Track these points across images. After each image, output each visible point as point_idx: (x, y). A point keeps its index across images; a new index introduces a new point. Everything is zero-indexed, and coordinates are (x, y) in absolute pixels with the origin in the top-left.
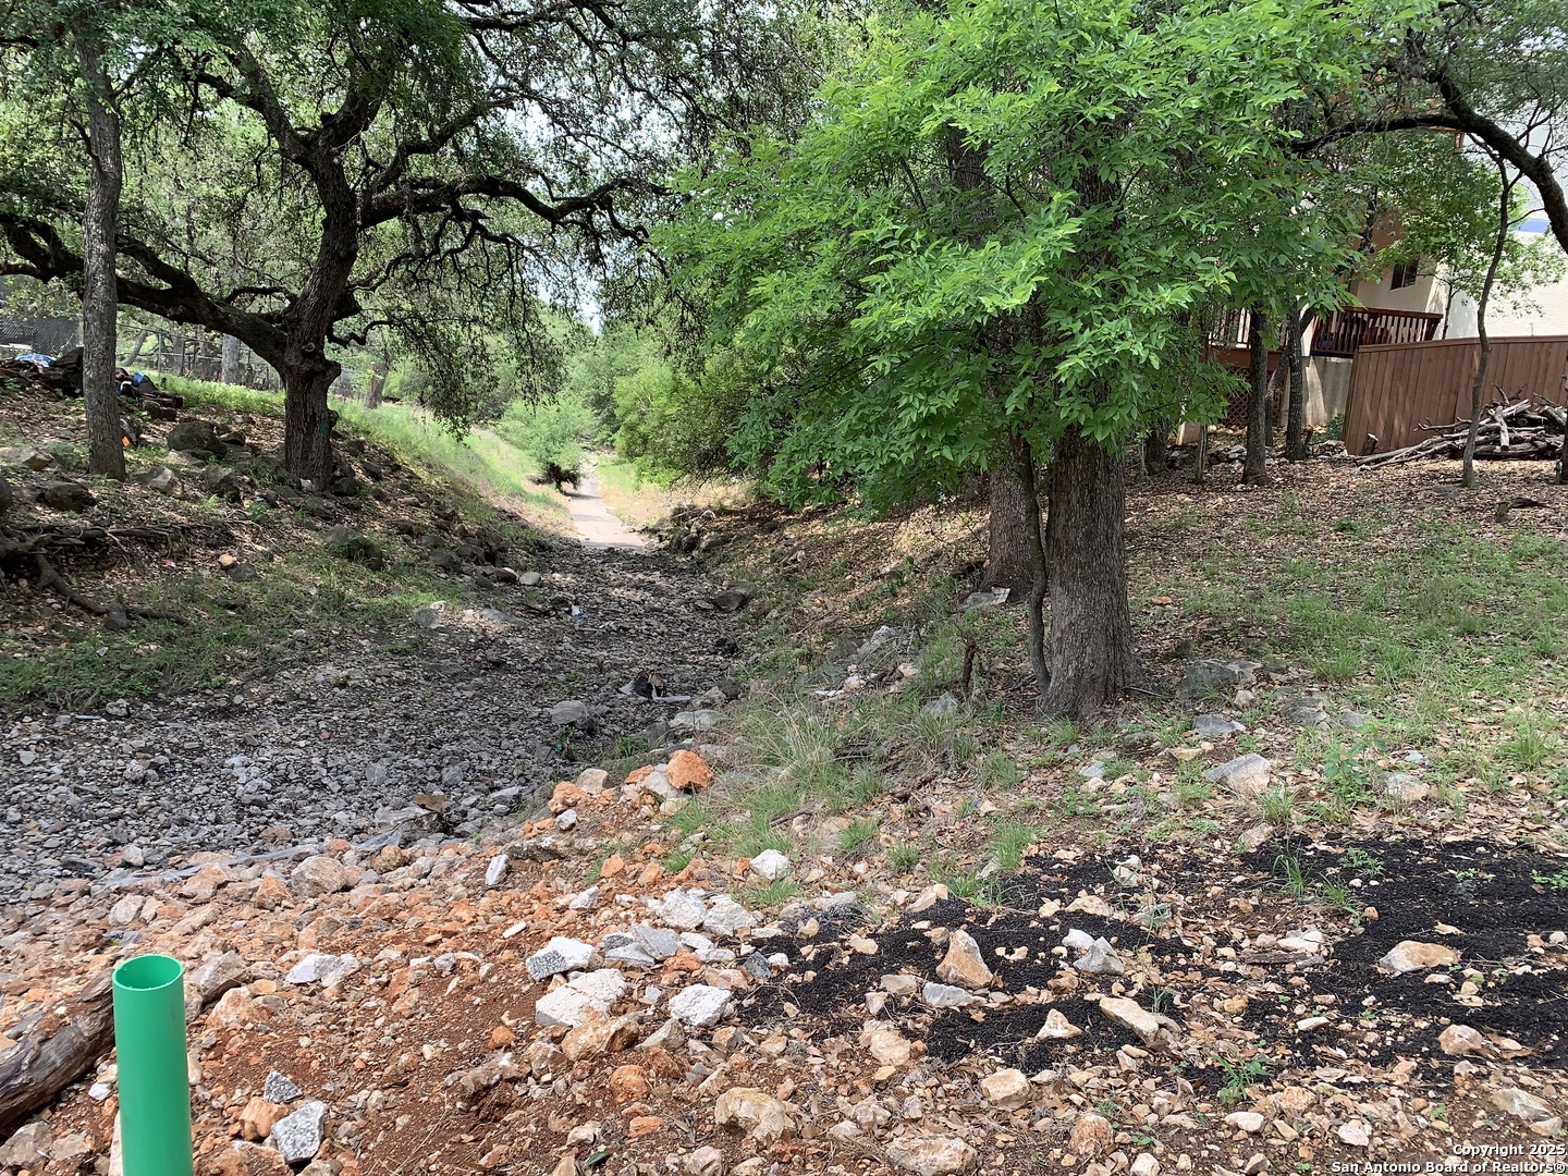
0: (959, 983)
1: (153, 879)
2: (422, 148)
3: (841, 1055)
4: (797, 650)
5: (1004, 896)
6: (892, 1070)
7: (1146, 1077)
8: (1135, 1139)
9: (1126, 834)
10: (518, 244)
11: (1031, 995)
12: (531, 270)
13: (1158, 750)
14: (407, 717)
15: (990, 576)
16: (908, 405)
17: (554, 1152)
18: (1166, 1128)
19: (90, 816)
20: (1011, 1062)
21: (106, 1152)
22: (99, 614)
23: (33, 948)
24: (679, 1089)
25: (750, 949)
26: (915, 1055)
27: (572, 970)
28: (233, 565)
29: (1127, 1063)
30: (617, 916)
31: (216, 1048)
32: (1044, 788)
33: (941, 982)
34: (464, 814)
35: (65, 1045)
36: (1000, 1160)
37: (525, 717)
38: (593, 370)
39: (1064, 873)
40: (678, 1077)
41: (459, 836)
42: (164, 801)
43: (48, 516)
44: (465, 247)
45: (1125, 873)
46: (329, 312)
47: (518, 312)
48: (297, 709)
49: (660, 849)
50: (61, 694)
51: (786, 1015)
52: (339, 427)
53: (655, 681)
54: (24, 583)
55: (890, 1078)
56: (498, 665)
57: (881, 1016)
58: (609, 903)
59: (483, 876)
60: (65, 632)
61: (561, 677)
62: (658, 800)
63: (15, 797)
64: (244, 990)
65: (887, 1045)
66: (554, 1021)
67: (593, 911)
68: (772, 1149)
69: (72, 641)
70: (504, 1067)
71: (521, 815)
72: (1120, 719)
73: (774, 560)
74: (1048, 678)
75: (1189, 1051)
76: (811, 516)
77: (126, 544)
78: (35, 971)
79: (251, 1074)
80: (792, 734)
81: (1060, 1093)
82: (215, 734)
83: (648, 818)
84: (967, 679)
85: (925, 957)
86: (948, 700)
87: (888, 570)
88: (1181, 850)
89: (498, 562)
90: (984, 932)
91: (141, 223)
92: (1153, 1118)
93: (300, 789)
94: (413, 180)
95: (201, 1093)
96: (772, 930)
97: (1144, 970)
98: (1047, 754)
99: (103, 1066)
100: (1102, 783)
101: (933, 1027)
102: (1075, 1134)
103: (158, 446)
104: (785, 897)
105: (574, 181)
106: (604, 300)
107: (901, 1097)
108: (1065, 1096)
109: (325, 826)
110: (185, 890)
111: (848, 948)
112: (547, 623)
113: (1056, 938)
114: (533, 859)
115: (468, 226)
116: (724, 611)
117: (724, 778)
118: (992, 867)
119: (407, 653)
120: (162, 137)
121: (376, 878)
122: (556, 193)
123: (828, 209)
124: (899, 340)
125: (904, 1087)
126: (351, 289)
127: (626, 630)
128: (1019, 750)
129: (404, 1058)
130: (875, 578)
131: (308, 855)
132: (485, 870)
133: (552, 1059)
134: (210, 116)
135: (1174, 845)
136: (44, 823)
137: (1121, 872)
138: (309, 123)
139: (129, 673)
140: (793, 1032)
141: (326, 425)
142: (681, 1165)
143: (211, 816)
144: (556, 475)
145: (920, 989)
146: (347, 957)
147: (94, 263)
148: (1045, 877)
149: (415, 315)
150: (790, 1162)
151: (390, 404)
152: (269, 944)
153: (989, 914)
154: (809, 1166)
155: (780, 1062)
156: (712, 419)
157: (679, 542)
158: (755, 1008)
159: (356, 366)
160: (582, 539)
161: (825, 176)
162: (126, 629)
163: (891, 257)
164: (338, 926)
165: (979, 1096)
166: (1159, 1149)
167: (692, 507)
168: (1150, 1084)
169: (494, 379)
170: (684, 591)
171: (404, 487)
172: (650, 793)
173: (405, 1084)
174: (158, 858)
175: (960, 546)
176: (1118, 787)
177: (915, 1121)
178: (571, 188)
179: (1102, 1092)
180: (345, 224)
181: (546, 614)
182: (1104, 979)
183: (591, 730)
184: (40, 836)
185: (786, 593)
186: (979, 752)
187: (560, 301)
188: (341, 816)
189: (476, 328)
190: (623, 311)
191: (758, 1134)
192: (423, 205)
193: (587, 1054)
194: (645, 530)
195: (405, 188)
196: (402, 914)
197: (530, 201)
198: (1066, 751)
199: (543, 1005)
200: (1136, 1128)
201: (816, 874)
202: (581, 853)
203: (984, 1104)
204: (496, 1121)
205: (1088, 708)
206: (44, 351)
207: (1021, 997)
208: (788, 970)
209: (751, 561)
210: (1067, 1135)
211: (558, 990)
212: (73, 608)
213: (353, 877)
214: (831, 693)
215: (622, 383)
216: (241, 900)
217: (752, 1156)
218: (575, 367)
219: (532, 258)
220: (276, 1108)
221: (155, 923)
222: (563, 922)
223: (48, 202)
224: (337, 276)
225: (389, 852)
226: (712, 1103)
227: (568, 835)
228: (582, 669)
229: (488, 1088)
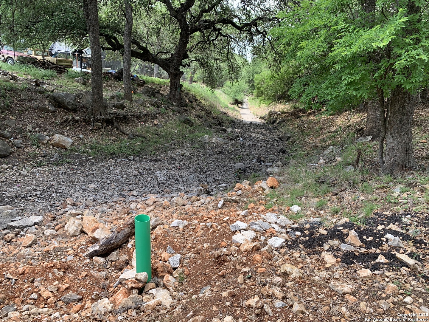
0: (352, 244)
1: (139, 199)
2: (206, 11)
3: (316, 260)
4: (304, 153)
5: (366, 223)
6: (330, 265)
7: (410, 277)
8: (406, 293)
9: (406, 209)
10: (230, 37)
11: (373, 250)
12: (233, 44)
13: (419, 186)
14: (198, 164)
15: (366, 133)
16: (345, 79)
17: (238, 273)
18: (416, 291)
19: (125, 183)
20: (367, 267)
21: (131, 260)
22: (127, 135)
23: (113, 213)
24: (271, 262)
25: (290, 230)
26: (337, 262)
27: (242, 229)
28: (157, 124)
29: (404, 272)
30: (253, 218)
31: (155, 239)
32: (380, 194)
33: (346, 244)
34: (212, 190)
35: (122, 234)
36: (363, 292)
37: (228, 166)
38: (248, 72)
39: (385, 218)
40: (270, 259)
41: (211, 195)
42: (141, 181)
43: (115, 110)
44: (216, 39)
45: (406, 220)
46: (181, 58)
47: (229, 56)
48: (172, 161)
49: (264, 202)
50: (118, 154)
51: (300, 248)
52: (182, 89)
53: (262, 159)
54: (110, 126)
55: (330, 267)
56: (221, 152)
57: (328, 251)
58: (251, 215)
59: (217, 205)
60: (119, 139)
61: (237, 156)
62: (264, 190)
63: (109, 178)
64: (162, 226)
65: (329, 259)
66: (237, 242)
67: (246, 216)
68: (296, 280)
69: (121, 141)
70: (224, 252)
71: (226, 191)
72: (407, 176)
73: (298, 127)
74: (384, 163)
75: (424, 271)
76: (310, 114)
77: (132, 117)
78: (114, 218)
79: (163, 246)
80: (303, 175)
81: (382, 277)
82: (153, 166)
83: (261, 194)
84: (358, 162)
85: (342, 237)
86: (351, 168)
87: (333, 130)
88: (425, 215)
89: (221, 125)
90: (359, 232)
91: (136, 36)
92: (412, 288)
93: (173, 180)
94: (203, 20)
95: (152, 249)
96: (296, 226)
97: (411, 247)
98: (382, 184)
99: (130, 240)
100: (399, 194)
101: (343, 255)
102: (386, 288)
103: (140, 94)
104: (300, 217)
105: (246, 18)
106: (253, 52)
107: (333, 272)
108: (383, 279)
109: (179, 190)
110: (147, 202)
111: (318, 232)
112: (234, 142)
113: (383, 236)
114: (230, 202)
115: (217, 33)
116: (283, 141)
117: (282, 185)
118: (363, 215)
119: (198, 148)
120: (142, 12)
121: (191, 203)
122: (241, 22)
123: (324, 20)
124: (344, 60)
125: (334, 270)
126: (187, 51)
127: (255, 145)
128: (373, 183)
129: (199, 247)
130: (329, 132)
131: (175, 196)
132: (218, 204)
133: (237, 251)
134: (153, 6)
135: (423, 213)
136: (115, 184)
137: (404, 219)
138: (177, 7)
139: (134, 149)
140: (302, 252)
141: (179, 88)
142: (271, 281)
143: (152, 185)
144: (237, 102)
145: (340, 245)
146: (185, 221)
147: (126, 46)
148: (379, 219)
149: (202, 58)
150: (301, 284)
151: (195, 83)
152: (166, 217)
153: (361, 227)
154: (306, 286)
155: (298, 259)
156: (282, 86)
157: (270, 121)
158: (292, 245)
159: (187, 73)
160: (243, 120)
161: (323, 11)
162: (133, 139)
163: (343, 34)
164: (182, 214)
165: (356, 275)
166: (413, 296)
167: (274, 111)
168: (411, 278)
169: (222, 76)
170: (272, 135)
171: (198, 105)
172: (261, 187)
173: (200, 253)
174: (140, 194)
175: (357, 123)
176: (405, 195)
177: (337, 279)
178: (245, 20)
179: (395, 279)
180: (186, 33)
181: (234, 140)
182: (398, 249)
183: (245, 171)
184: (114, 187)
185: (301, 136)
186: (360, 183)
187: (241, 53)
188: (182, 188)
189: (218, 61)
190: (258, 55)
191: (292, 276)
192: (206, 27)
193: (246, 251)
194: (261, 118)
195: (201, 23)
196: (198, 213)
197: (234, 25)
198: (388, 184)
199: (234, 237)
200: (406, 289)
201: (309, 213)
202: (243, 202)
203: (358, 277)
204: (222, 264)
205: (396, 172)
206: (114, 69)
207: (370, 251)
208: (301, 236)
209: (291, 127)
210: (383, 289)
211: (238, 234)
212: (121, 133)
213: (186, 203)
214: (314, 165)
215: (257, 76)
216: (159, 206)
217: (290, 281)
218: (244, 72)
219: (234, 41)
220: (169, 255)
221: (140, 210)
222: (239, 218)
223: (115, 31)
224: (183, 48)
225: (194, 197)
226: (280, 267)
227: (239, 197)
228: (243, 155)
229: (220, 256)
